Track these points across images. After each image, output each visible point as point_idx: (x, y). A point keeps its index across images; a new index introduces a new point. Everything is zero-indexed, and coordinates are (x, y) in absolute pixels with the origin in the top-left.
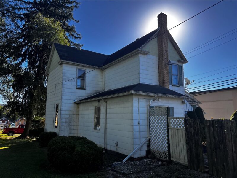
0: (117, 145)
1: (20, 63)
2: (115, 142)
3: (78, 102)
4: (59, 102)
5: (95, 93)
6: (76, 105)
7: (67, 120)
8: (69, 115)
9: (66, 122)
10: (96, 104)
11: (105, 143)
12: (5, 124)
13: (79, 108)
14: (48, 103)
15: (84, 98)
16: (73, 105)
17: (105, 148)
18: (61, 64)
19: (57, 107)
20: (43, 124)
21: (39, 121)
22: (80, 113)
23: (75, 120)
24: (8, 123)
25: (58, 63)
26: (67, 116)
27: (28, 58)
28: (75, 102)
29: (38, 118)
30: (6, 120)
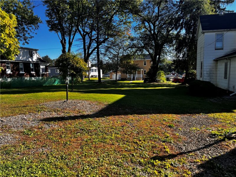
0: (234, 88)
1: (179, 32)
2: (233, 86)
3: (216, 60)
4: (202, 60)
5: (232, 51)
6: (215, 61)
7: (208, 72)
8: (209, 69)
9: (207, 74)
10: (225, 61)
11: (229, 87)
12: (175, 76)
13: (218, 64)
14: (198, 59)
15: (222, 56)
16: (213, 62)
17: (228, 90)
18: (204, 33)
19: (202, 63)
20: (195, 75)
21: (192, 73)
22: (218, 67)
23: (214, 72)
24: (177, 75)
25: (201, 33)
26: (208, 70)
27: (185, 27)
28: (214, 60)
29: (192, 71)
30: (175, 73)
